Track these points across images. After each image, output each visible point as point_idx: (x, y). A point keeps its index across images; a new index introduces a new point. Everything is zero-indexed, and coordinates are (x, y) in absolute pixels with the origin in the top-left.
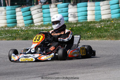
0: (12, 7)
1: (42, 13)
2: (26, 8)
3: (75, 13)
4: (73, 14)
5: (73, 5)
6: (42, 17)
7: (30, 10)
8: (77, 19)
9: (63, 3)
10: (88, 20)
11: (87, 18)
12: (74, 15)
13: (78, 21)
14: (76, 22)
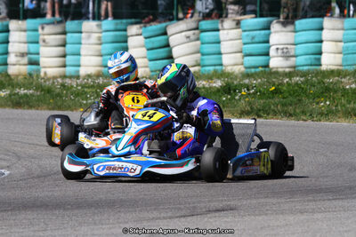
0: (119, 21)
1: (198, 42)
2: (155, 27)
3: (289, 46)
4: (283, 49)
5: (284, 24)
6: (198, 52)
7: (165, 33)
8: (292, 61)
9: (256, 17)
10: (324, 68)
11: (319, 60)
12: (285, 50)
13: (294, 67)
14: (291, 70)
